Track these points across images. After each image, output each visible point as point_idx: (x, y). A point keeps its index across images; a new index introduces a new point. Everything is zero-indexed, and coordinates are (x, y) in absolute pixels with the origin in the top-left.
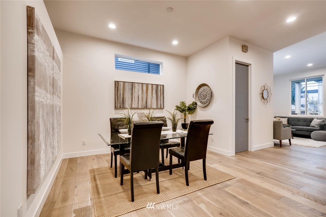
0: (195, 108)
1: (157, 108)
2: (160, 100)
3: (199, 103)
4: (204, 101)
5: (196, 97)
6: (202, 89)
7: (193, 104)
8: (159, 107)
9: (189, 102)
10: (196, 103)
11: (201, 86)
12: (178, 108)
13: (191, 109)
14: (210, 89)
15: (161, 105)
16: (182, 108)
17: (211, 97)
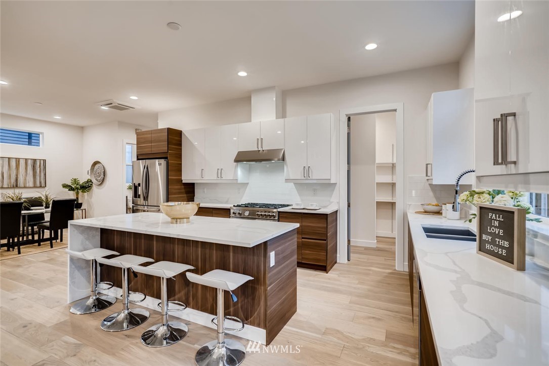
0: (89, 186)
1: (35, 187)
2: (40, 177)
3: (94, 181)
4: (99, 178)
5: (91, 174)
6: (97, 166)
7: (88, 182)
8: (38, 184)
9: (82, 180)
10: (91, 181)
11: (96, 163)
12: (65, 186)
13: (86, 187)
14: (104, 167)
15: (40, 183)
16: (73, 187)
17: (104, 176)
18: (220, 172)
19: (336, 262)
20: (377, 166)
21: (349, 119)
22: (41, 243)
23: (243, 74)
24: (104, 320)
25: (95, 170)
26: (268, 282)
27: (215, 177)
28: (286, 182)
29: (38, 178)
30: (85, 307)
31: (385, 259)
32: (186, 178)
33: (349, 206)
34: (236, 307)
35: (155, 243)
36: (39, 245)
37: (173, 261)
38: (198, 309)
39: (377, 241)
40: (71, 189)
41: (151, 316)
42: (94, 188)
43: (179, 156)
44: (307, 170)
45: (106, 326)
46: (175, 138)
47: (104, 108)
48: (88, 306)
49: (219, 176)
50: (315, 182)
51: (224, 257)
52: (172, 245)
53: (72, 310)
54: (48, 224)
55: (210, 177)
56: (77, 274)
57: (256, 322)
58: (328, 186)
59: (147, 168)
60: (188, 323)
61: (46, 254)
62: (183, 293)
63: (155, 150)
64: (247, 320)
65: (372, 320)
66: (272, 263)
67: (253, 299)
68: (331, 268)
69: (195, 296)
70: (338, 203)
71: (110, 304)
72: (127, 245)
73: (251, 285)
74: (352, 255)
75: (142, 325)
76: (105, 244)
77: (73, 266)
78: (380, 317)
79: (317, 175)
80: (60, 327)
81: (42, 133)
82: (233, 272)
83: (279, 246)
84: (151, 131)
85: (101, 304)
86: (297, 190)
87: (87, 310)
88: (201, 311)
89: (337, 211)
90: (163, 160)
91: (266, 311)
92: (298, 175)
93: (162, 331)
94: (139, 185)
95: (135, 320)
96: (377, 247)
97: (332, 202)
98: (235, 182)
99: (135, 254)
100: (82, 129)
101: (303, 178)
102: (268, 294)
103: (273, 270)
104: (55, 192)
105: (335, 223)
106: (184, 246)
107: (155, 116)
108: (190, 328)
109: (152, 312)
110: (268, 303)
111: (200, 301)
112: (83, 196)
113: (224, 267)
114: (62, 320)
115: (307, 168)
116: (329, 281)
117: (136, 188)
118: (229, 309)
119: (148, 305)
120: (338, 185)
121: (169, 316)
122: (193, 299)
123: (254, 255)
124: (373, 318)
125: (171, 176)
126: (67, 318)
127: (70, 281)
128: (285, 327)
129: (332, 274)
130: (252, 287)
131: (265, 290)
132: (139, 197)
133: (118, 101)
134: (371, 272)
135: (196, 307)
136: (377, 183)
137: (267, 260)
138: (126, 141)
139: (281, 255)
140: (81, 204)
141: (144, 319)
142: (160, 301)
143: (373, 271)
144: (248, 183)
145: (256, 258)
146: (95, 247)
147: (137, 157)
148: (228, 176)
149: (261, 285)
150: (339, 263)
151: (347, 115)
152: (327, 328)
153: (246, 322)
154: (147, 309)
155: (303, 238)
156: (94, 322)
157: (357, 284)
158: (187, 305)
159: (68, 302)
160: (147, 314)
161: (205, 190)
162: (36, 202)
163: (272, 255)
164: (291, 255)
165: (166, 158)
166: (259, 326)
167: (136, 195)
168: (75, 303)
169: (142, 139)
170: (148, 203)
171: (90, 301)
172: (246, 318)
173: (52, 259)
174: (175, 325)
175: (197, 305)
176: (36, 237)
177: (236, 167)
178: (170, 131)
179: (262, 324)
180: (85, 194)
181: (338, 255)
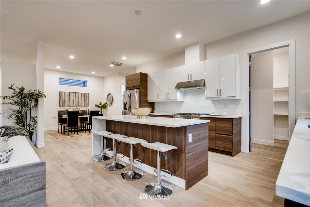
1: (85, 106)
4: (110, 102)
5: (107, 100)
6: (109, 96)
7: (106, 104)
8: (86, 105)
9: (103, 103)
10: (107, 103)
11: (109, 94)
12: (96, 106)
13: (105, 106)
14: (112, 96)
15: (87, 104)
16: (100, 106)
17: (112, 100)
18: (167, 95)
19: (240, 152)
20: (274, 90)
21: (250, 57)
22: (86, 131)
23: (178, 36)
24: (106, 165)
25: (109, 98)
26: (187, 151)
27: (165, 98)
28: (206, 100)
29: (86, 101)
30: (99, 158)
31: (280, 153)
32: (150, 99)
33: (250, 115)
34: (169, 165)
35: (129, 128)
36: (86, 132)
37: (138, 138)
38: (149, 165)
39: (275, 142)
40: (99, 107)
41: (127, 166)
42: (108, 106)
43: (146, 88)
44: (219, 91)
45: (107, 168)
46: (144, 77)
47: (112, 66)
48: (100, 158)
49: (167, 98)
50: (225, 98)
51: (163, 136)
52: (137, 130)
53: (94, 159)
54: (89, 122)
55: (162, 98)
56: (96, 142)
57: (180, 175)
58: (234, 101)
59: (130, 94)
60: (144, 172)
61: (87, 136)
62: (142, 156)
63: (134, 85)
64: (175, 174)
65: (263, 188)
66: (190, 140)
67: (178, 161)
68: (236, 154)
69: (148, 158)
70: (242, 113)
71: (109, 158)
72: (117, 130)
73: (177, 153)
74: (252, 149)
75: (122, 170)
76: (108, 129)
77: (94, 139)
78: (270, 188)
79: (227, 94)
80: (87, 165)
81: (88, 81)
82: (167, 144)
83: (195, 131)
84: (132, 75)
85: (106, 158)
86: (214, 105)
87: (100, 160)
88: (151, 166)
89: (241, 117)
90: (138, 90)
91: (185, 169)
92: (213, 95)
93: (130, 173)
94: (127, 103)
95: (119, 166)
96: (274, 146)
97: (238, 112)
98: (175, 100)
99: (120, 134)
100: (103, 78)
101: (217, 96)
102: (187, 159)
103: (190, 145)
104: (92, 108)
105: (239, 126)
106: (143, 130)
107: (135, 68)
108: (145, 174)
109: (127, 165)
110: (187, 164)
111: (150, 160)
112: (104, 111)
113: (162, 141)
114: (89, 162)
115: (219, 90)
116: (233, 161)
117: (125, 105)
118: (165, 166)
119: (126, 161)
120: (241, 101)
121: (134, 167)
122: (147, 159)
123: (179, 135)
124: (264, 187)
125: (142, 98)
126: (91, 162)
127: (93, 145)
128: (199, 182)
129: (236, 158)
130: (178, 154)
131: (185, 156)
132: (127, 110)
133: (117, 61)
134: (267, 160)
135: (148, 164)
136: (274, 102)
137: (187, 138)
138: (122, 83)
139: (196, 137)
140: (103, 114)
141: (123, 167)
142: (130, 159)
143: (269, 159)
144: (183, 102)
145: (180, 137)
146: (104, 131)
147: (126, 89)
148: (171, 97)
149: (183, 153)
150: (243, 152)
151: (248, 54)
152: (228, 187)
153: (174, 174)
154: (125, 163)
155: (216, 134)
156: (102, 165)
157: (255, 165)
158: (143, 162)
159: (93, 156)
160: (125, 165)
161: (160, 107)
162: (84, 112)
163: (190, 136)
164: (204, 139)
165: (139, 89)
166: (181, 177)
167: (125, 109)
168: (95, 156)
169: (128, 80)
170: (131, 113)
171: (101, 156)
172: (174, 172)
173: (89, 138)
174: (137, 172)
175: (149, 163)
176: (84, 129)
177: (176, 91)
178: (141, 74)
179: (183, 177)
180: (105, 110)
181: (242, 147)
